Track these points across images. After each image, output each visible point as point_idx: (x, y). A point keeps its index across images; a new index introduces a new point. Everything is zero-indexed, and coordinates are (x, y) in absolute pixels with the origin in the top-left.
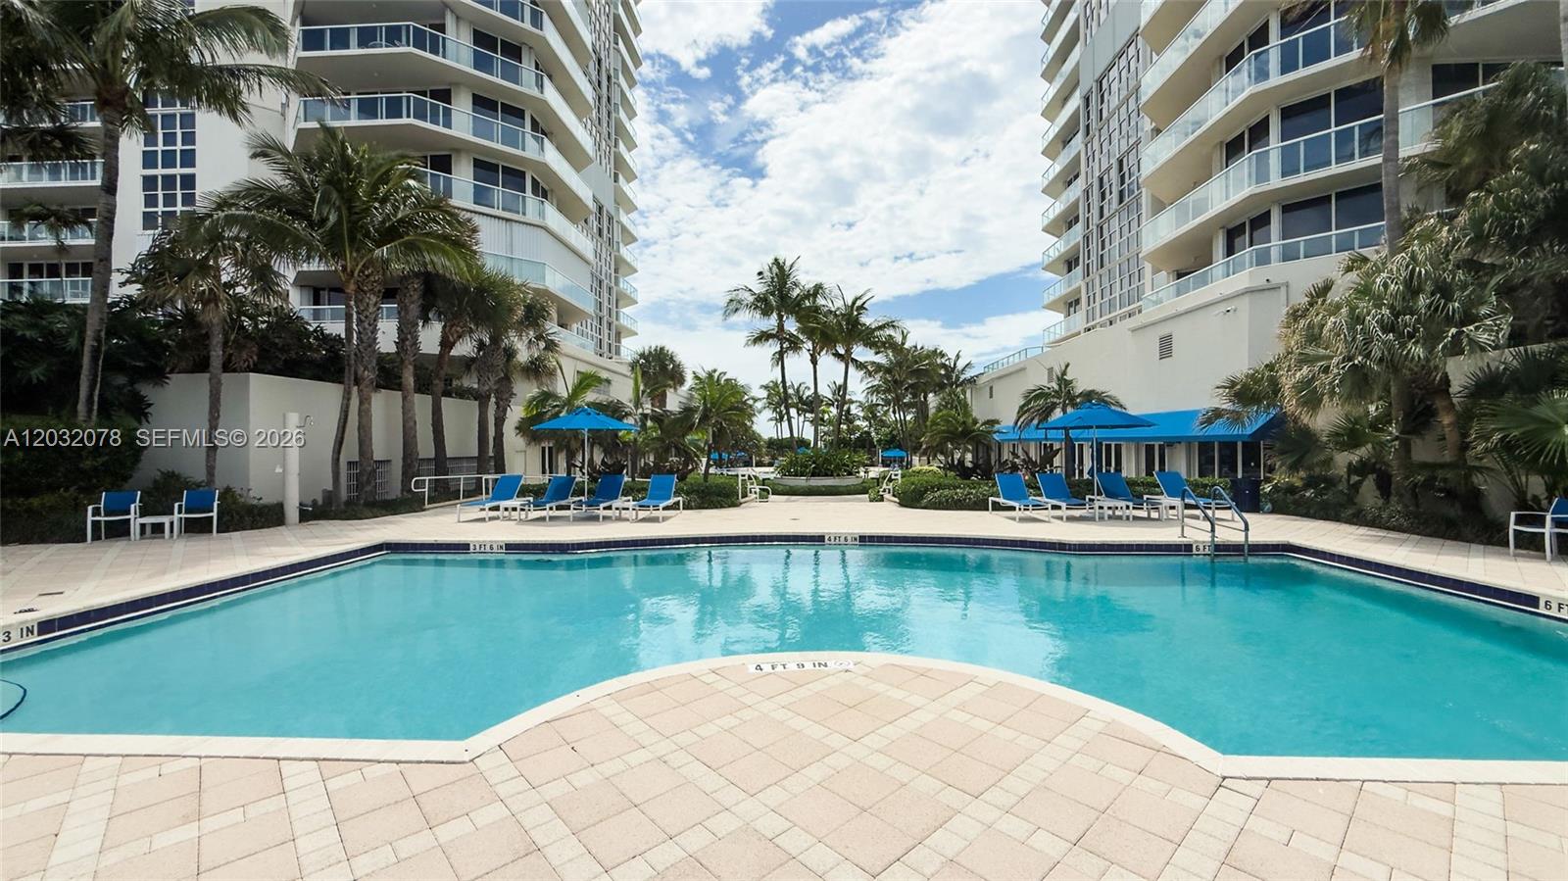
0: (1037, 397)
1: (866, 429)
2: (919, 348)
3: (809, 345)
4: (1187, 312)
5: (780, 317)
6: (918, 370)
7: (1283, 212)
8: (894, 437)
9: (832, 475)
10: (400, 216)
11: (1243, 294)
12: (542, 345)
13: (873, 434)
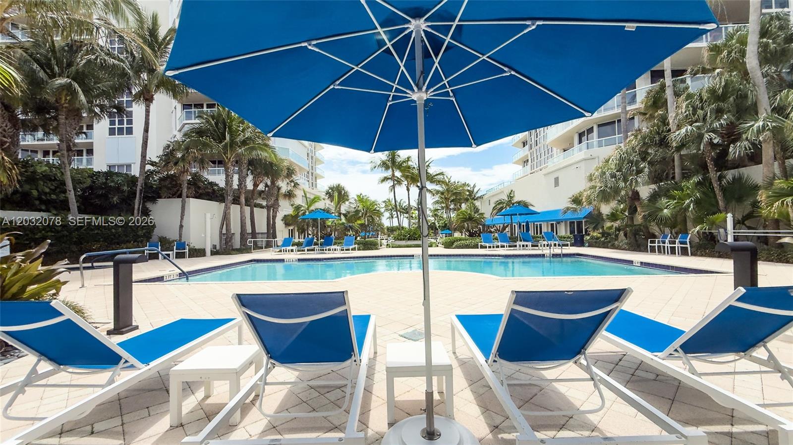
0: (499, 204)
1: (433, 221)
2: (456, 182)
3: (406, 182)
4: (563, 168)
5: (393, 171)
6: (456, 193)
7: (598, 127)
8: (446, 224)
9: (417, 240)
10: (246, 136)
11: (582, 161)
12: (293, 184)
13: (437, 224)
